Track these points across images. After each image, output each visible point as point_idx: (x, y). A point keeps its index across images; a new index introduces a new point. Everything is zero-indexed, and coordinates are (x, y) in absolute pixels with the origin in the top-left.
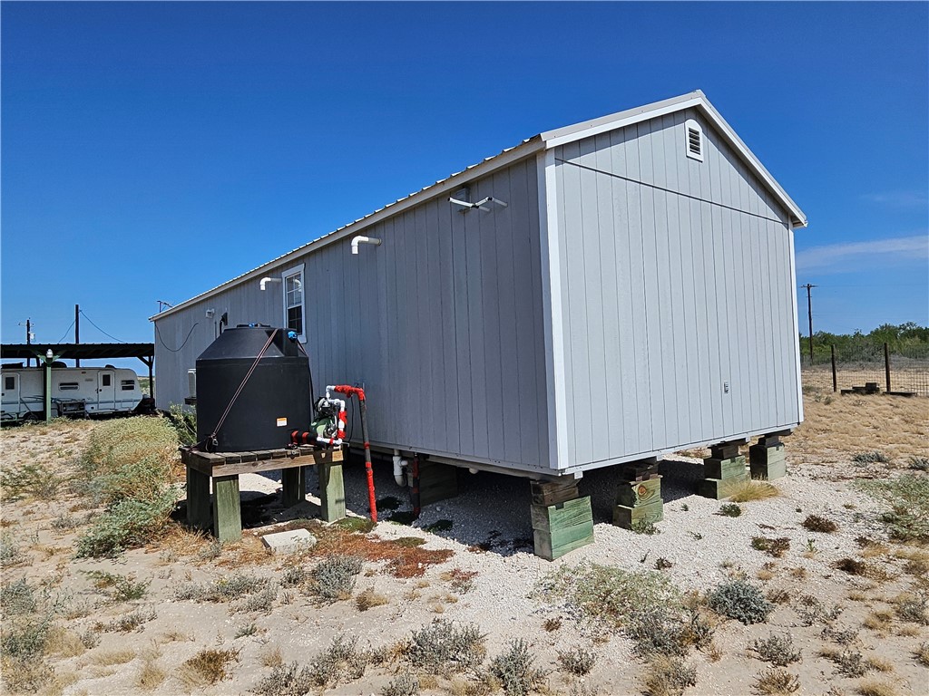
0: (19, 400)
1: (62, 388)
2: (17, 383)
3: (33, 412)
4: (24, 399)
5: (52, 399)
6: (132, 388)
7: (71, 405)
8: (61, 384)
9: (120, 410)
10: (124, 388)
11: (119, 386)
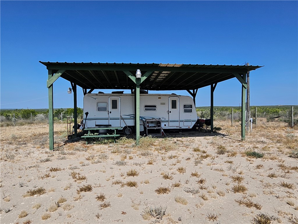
0: (119, 117)
1: (146, 110)
2: (119, 104)
3: (129, 127)
4: (123, 117)
5: (140, 117)
6: (191, 111)
7: (152, 122)
8: (146, 106)
9: (183, 128)
10: (186, 111)
11: (182, 109)
